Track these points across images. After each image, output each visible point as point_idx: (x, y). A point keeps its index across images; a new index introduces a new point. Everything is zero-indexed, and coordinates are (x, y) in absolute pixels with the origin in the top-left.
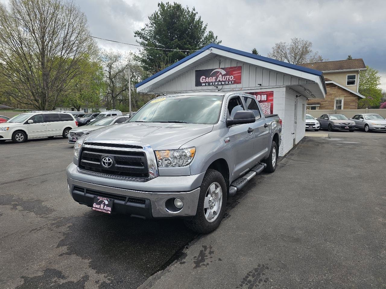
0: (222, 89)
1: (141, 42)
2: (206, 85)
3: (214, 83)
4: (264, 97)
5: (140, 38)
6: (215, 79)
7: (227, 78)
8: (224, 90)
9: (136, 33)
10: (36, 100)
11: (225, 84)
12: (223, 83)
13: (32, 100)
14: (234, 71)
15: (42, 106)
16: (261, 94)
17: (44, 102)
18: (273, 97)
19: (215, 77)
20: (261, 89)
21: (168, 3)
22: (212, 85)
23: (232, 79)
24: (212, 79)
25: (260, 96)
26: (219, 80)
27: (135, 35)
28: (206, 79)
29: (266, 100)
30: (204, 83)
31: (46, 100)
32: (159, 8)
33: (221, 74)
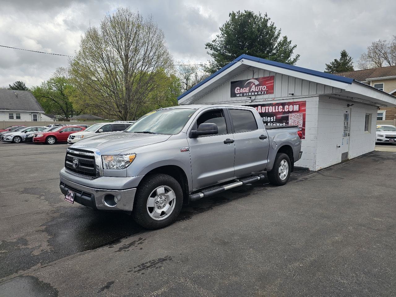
0: (255, 99)
1: (212, 53)
2: (240, 96)
3: (247, 94)
4: (296, 108)
5: (211, 50)
6: (248, 90)
7: (260, 88)
8: (257, 101)
9: (207, 45)
10: (120, 112)
11: (258, 94)
12: (256, 93)
13: (116, 111)
14: (267, 81)
15: (124, 117)
16: (293, 104)
17: (126, 113)
18: (305, 107)
19: (249, 88)
20: (293, 99)
21: (239, 11)
22: (246, 96)
23: (264, 90)
24: (246, 90)
25: (292, 106)
26: (253, 91)
27: (206, 47)
28: (240, 89)
29: (298, 110)
30: (238, 94)
31: (127, 111)
32: (230, 17)
33: (254, 84)
